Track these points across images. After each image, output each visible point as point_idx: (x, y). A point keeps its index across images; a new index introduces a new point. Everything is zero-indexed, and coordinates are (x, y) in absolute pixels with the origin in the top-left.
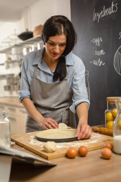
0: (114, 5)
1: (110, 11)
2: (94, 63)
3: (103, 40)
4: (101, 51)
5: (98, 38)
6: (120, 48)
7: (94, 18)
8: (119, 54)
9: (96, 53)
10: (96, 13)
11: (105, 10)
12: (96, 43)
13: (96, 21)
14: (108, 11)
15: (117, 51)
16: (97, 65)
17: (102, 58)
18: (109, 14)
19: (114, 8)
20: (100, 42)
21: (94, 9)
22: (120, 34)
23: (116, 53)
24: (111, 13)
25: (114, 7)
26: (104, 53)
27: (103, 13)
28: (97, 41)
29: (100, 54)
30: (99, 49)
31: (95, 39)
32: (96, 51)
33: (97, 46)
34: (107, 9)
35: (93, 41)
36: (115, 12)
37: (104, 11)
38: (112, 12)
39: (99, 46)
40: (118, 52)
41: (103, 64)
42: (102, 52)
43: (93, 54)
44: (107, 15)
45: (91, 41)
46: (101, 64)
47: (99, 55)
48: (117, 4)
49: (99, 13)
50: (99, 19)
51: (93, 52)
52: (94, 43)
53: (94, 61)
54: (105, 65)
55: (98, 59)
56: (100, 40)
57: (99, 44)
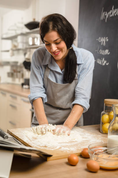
2: (98, 62)
3: (109, 40)
4: (106, 50)
5: (105, 38)
7: (102, 17)
9: (101, 52)
10: (104, 12)
11: (114, 10)
12: (101, 42)
13: (104, 20)
14: (117, 11)
16: (101, 64)
17: (106, 57)
18: (117, 14)
20: (106, 42)
21: (103, 8)
26: (109, 53)
27: (111, 13)
28: (103, 40)
29: (105, 54)
30: (104, 48)
31: (101, 38)
32: (101, 50)
33: (103, 45)
34: (116, 9)
35: (99, 39)
37: (112, 11)
42: (107, 52)
43: (98, 53)
44: (115, 15)
45: (97, 40)
46: (105, 64)
47: (103, 54)
49: (108, 12)
50: (107, 19)
51: (98, 51)
52: (100, 41)
53: (99, 59)
54: (108, 64)
55: (102, 58)
56: (106, 40)
57: (105, 44)
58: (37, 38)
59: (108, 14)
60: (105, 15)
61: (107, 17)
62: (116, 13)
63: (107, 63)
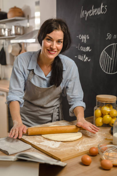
0: (103, 6)
1: (99, 11)
2: (79, 58)
3: (89, 38)
4: (87, 47)
5: (85, 35)
6: (106, 48)
7: (82, 15)
8: (105, 53)
9: (81, 49)
10: (84, 11)
11: (94, 10)
12: (82, 39)
13: (84, 18)
15: (104, 50)
16: (83, 60)
17: (88, 54)
18: (97, 14)
19: (103, 10)
20: (87, 39)
21: (83, 7)
22: (108, 35)
23: (103, 52)
24: (99, 13)
25: (103, 8)
26: (90, 50)
27: (92, 12)
28: (84, 38)
29: (86, 51)
30: (85, 45)
31: (81, 35)
32: (81, 47)
34: (96, 9)
35: (79, 37)
36: (104, 13)
37: (92, 10)
38: (101, 13)
39: (85, 42)
40: (105, 52)
41: (89, 60)
42: (88, 49)
43: (79, 50)
44: (96, 14)
45: (77, 37)
46: (87, 60)
47: (84, 51)
48: (106, 6)
50: (87, 17)
51: (79, 47)
52: (81, 39)
53: (80, 56)
54: (90, 61)
55: (83, 55)
56: (87, 37)
57: (86, 41)
58: (5, 30)
59: (88, 12)
60: (85, 14)
61: (87, 15)
62: (96, 12)
63: (89, 59)
